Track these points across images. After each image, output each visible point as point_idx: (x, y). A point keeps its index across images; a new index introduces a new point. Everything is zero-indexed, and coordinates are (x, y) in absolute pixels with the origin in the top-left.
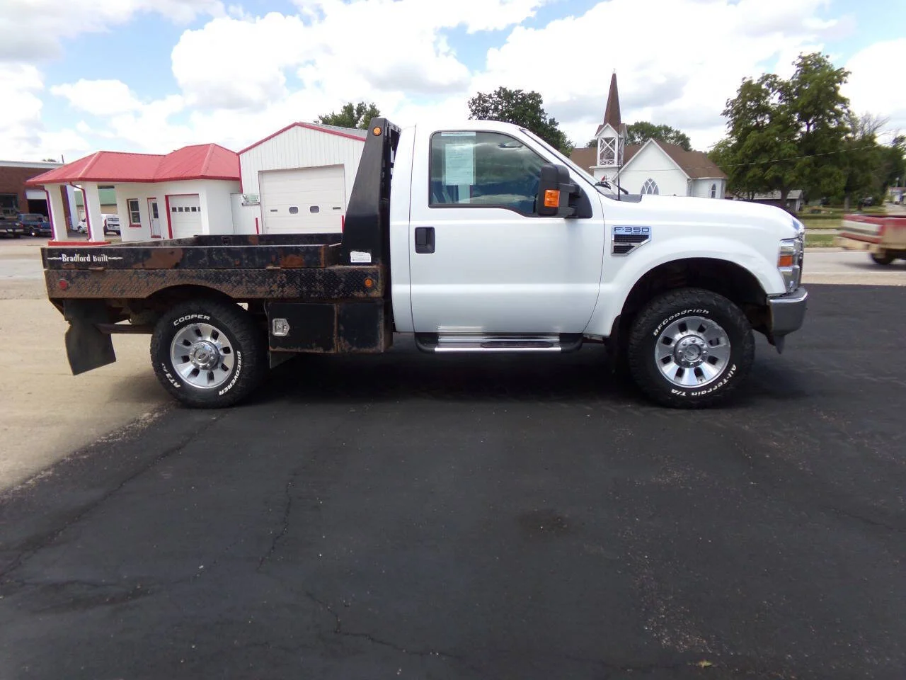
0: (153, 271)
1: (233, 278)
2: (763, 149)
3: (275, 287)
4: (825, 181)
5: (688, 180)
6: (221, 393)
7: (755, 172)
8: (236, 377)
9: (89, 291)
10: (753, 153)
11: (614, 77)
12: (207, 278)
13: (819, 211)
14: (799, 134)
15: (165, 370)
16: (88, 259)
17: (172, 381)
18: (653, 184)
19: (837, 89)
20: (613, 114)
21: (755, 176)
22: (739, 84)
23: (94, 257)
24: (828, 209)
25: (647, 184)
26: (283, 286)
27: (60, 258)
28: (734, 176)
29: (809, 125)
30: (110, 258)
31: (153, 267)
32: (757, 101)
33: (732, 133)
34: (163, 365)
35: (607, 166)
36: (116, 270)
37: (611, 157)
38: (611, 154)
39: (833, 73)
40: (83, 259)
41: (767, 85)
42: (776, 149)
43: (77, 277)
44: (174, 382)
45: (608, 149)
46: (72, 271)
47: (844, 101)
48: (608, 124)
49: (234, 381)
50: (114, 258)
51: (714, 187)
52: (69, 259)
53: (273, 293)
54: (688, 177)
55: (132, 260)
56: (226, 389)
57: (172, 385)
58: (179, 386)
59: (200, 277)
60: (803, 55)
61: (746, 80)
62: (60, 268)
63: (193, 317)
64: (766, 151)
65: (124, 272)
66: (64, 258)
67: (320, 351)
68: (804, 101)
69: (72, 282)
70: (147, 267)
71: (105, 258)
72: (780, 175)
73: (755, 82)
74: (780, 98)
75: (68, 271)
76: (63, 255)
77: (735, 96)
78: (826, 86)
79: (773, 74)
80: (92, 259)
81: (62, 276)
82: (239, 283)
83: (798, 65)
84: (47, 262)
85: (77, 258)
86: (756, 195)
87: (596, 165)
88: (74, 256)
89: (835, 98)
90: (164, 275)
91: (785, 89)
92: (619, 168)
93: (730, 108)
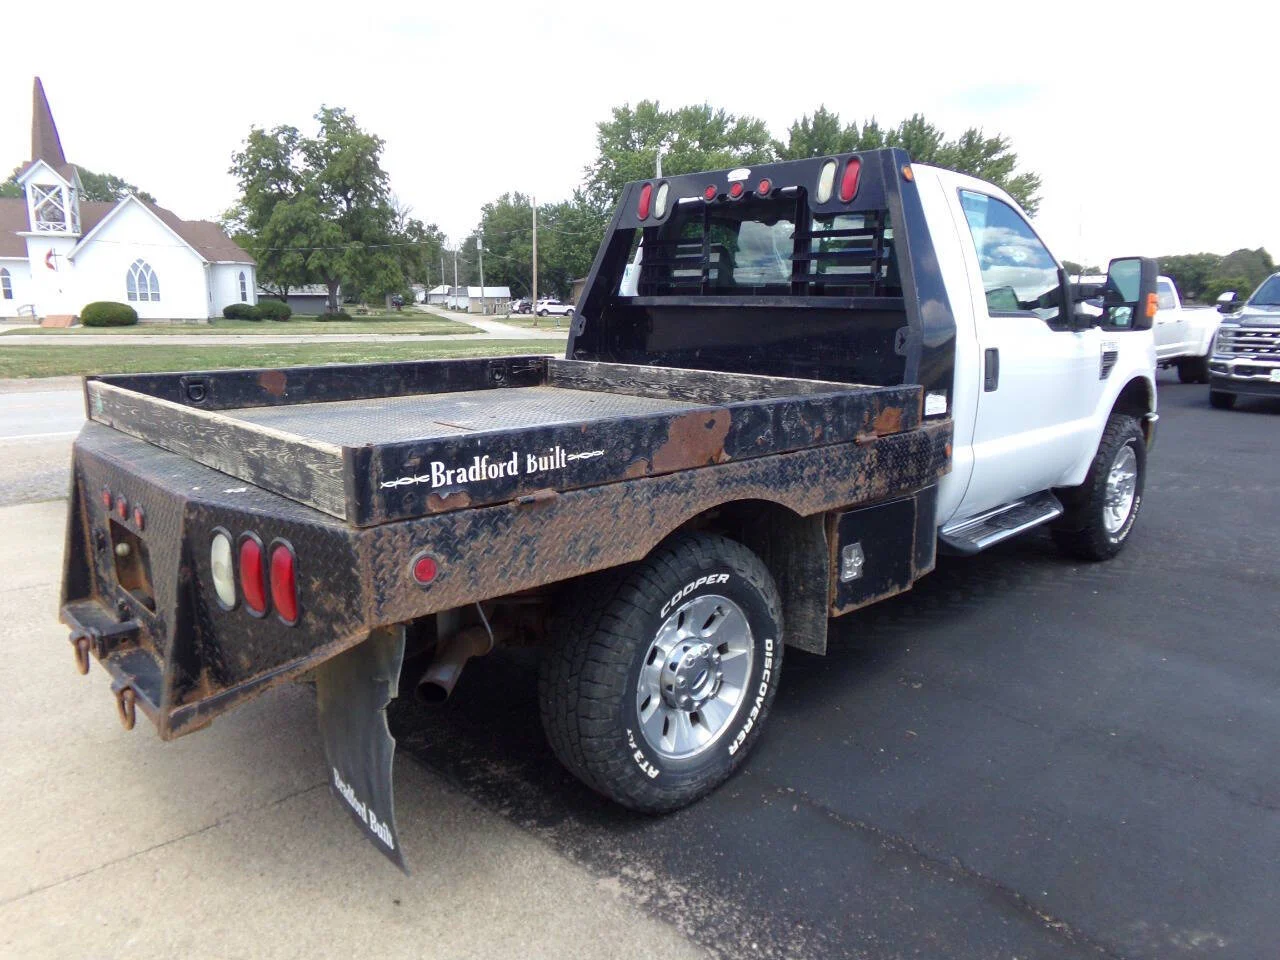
0: (667, 478)
1: (807, 472)
2: (297, 228)
3: (862, 478)
4: (381, 274)
5: (205, 263)
6: (732, 750)
7: (290, 258)
8: (759, 700)
9: (505, 570)
10: (286, 231)
11: (38, 85)
12: (765, 479)
13: (365, 311)
14: (338, 212)
15: (633, 745)
16: (513, 468)
17: (643, 767)
18: (147, 267)
19: (376, 159)
20: (47, 144)
21: (294, 263)
22: (247, 134)
23: (530, 459)
24: (375, 310)
25: (135, 267)
26: (869, 475)
27: (424, 479)
28: (263, 262)
29: (348, 201)
30: (572, 457)
31: (667, 469)
32: (275, 160)
33: (246, 202)
34: (629, 732)
35: (52, 232)
36: (582, 492)
37: (56, 217)
38: (57, 213)
39: (367, 139)
40: (497, 471)
41: (285, 139)
42: (315, 228)
43: (473, 534)
44: (647, 768)
45: (48, 204)
46: (459, 516)
47: (382, 175)
48: (41, 161)
49: (755, 711)
50: (582, 456)
51: (242, 276)
52: (454, 477)
53: (858, 492)
54: (205, 260)
55: (627, 453)
56: (742, 736)
57: (644, 775)
58: (657, 772)
59: (753, 479)
60: (328, 108)
61: (257, 128)
62: (419, 512)
63: (699, 583)
64: (300, 229)
65: (601, 492)
66: (439, 475)
67: (894, 592)
68: (339, 169)
69: (453, 554)
70: (657, 469)
71: (558, 459)
72: (326, 264)
73: (268, 133)
74: (305, 160)
75: (445, 519)
76: (434, 465)
77: (242, 149)
78: (363, 155)
79: (290, 126)
80: (522, 466)
81: (426, 542)
82: (814, 478)
83: (323, 120)
84: (376, 499)
85: (480, 470)
86: (291, 287)
87: (30, 230)
88: (468, 463)
89: (373, 169)
90: (689, 486)
91: (309, 148)
92: (79, 240)
93: (238, 164)
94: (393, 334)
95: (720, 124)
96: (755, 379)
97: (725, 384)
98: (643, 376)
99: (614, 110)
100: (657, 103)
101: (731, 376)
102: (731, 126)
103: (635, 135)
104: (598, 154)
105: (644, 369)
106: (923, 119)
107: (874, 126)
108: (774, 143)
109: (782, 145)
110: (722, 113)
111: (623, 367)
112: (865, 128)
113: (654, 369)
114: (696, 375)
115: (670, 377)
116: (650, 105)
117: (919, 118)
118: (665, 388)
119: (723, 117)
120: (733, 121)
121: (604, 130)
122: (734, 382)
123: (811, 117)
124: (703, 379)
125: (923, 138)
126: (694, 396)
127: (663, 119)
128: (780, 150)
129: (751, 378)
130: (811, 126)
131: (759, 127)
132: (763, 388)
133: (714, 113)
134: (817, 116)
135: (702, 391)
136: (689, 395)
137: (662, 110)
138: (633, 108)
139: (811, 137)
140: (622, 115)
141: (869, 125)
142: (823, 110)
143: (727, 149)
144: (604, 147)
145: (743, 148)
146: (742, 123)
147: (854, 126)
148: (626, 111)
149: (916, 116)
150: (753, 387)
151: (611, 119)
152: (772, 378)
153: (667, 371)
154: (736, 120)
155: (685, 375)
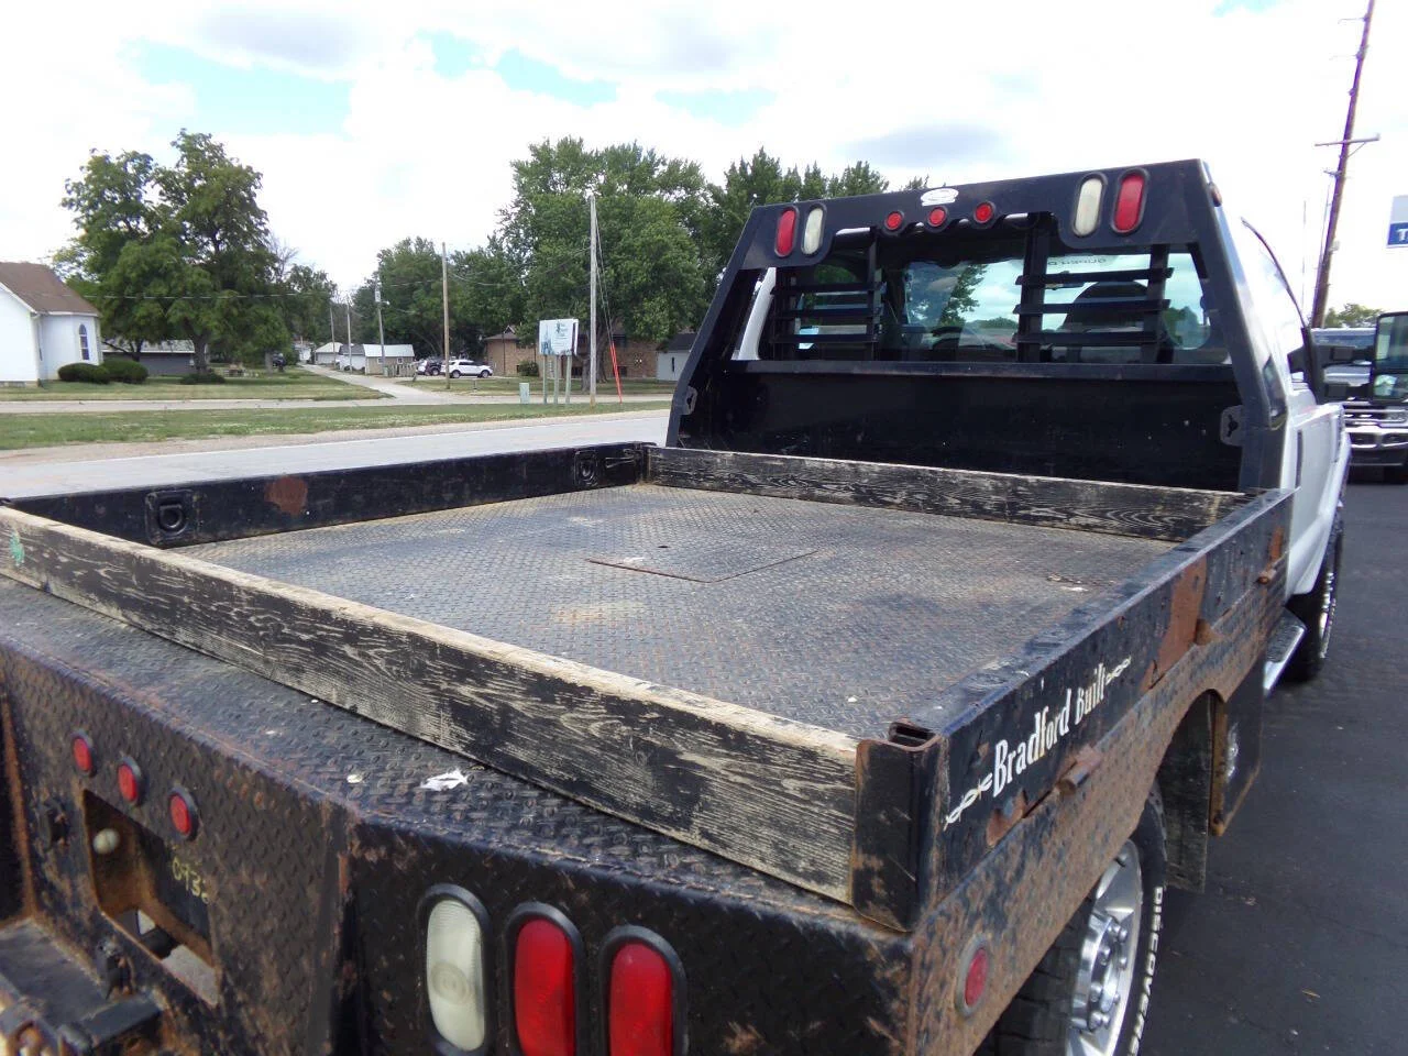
2: (153, 273)
4: (261, 330)
5: (32, 314)
7: (145, 309)
10: (139, 276)
13: (240, 372)
14: (204, 256)
19: (251, 196)
21: (150, 315)
22: (86, 159)
24: (251, 371)
28: (109, 313)
29: (216, 244)
32: (122, 192)
33: (85, 241)
39: (239, 170)
41: (134, 167)
42: (176, 274)
47: (259, 214)
51: (83, 330)
54: (33, 311)
60: (189, 133)
61: (99, 154)
64: (159, 276)
68: (204, 205)
72: (191, 317)
73: (113, 161)
74: (161, 194)
77: (81, 177)
78: (234, 192)
79: (141, 153)
83: (183, 148)
86: (146, 343)
89: (249, 207)
91: (166, 180)
93: (74, 195)
94: (281, 399)
95: (650, 166)
96: (1002, 479)
97: (949, 486)
98: (810, 472)
99: (532, 148)
100: (581, 141)
101: (961, 473)
102: (662, 168)
103: (556, 176)
104: (515, 195)
105: (812, 462)
106: (867, 167)
107: (817, 172)
108: (711, 187)
109: (720, 190)
110: (651, 154)
111: (776, 459)
112: (807, 175)
113: (829, 463)
114: (899, 471)
115: (857, 473)
116: (572, 142)
117: (863, 165)
118: (847, 489)
119: (653, 159)
120: (664, 164)
121: (521, 168)
122: (964, 482)
123: (749, 160)
124: (913, 477)
125: (869, 186)
126: (898, 501)
127: (587, 159)
128: (717, 196)
129: (995, 478)
130: (749, 172)
131: (693, 170)
132: (1015, 493)
133: (644, 154)
134: (755, 160)
135: (910, 494)
136: (887, 499)
137: (586, 149)
138: (553, 145)
139: (750, 180)
140: (542, 153)
141: (811, 171)
142: (762, 153)
143: (658, 192)
144: (522, 189)
145: (676, 192)
146: (675, 165)
147: (795, 172)
148: (545, 148)
149: (860, 163)
150: (997, 491)
151: (528, 158)
152: (1031, 479)
153: (851, 465)
154: (667, 162)
155: (881, 472)
